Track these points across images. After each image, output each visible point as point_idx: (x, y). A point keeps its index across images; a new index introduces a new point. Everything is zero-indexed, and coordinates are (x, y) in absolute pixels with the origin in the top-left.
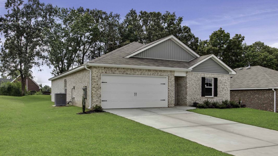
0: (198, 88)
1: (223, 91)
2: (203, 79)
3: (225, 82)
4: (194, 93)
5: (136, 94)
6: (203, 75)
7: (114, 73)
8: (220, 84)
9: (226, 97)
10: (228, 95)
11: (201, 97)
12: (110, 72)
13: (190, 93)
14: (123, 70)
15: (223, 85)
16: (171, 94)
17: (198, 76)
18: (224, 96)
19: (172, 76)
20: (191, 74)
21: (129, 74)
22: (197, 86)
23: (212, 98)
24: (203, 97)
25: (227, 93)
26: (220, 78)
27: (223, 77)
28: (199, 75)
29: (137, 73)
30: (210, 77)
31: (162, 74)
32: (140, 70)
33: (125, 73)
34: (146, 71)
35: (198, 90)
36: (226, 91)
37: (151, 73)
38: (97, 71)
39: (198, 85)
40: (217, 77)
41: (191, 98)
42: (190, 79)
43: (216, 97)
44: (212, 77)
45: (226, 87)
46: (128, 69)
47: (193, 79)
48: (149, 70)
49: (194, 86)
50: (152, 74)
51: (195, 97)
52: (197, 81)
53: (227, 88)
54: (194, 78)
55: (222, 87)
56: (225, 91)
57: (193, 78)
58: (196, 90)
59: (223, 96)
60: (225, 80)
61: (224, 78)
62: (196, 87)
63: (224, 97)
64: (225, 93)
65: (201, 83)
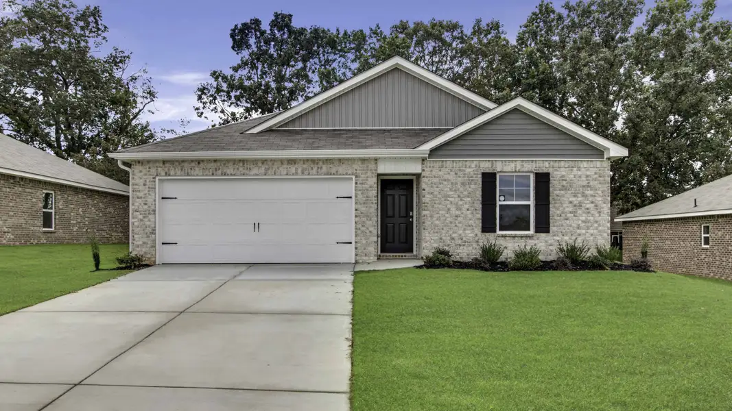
0: (467, 206)
1: (574, 216)
2: (489, 180)
3: (585, 183)
4: (451, 223)
5: (257, 226)
6: (486, 166)
7: (188, 175)
8: (562, 192)
9: (592, 235)
10: (600, 228)
11: (479, 233)
12: (179, 172)
13: (437, 222)
14: (213, 165)
15: (575, 196)
16: (364, 226)
17: (468, 170)
18: (584, 231)
19: (369, 174)
20: (437, 165)
21: (231, 175)
22: (461, 200)
23: (530, 237)
24: (487, 234)
25: (596, 222)
26: (564, 173)
27: (575, 169)
28: (470, 167)
29: (255, 171)
30: (516, 172)
31: (333, 171)
32: (264, 161)
33: (219, 172)
34: (282, 164)
35: (469, 212)
36: (593, 215)
37: (296, 169)
38: (144, 171)
39: (468, 197)
40: (550, 170)
41: (441, 239)
42: (436, 180)
43: (543, 235)
44: (526, 170)
45: (592, 202)
46: (228, 161)
47: (445, 180)
48: (292, 162)
49: (450, 199)
50: (300, 171)
51: (454, 235)
52: (463, 184)
53: (596, 206)
54: (452, 177)
55: (571, 202)
56: (584, 215)
57: (446, 177)
58: (458, 213)
59: (578, 231)
60: (587, 176)
61: (579, 173)
62: (461, 203)
63: (579, 235)
64: (583, 222)
65: (480, 189)
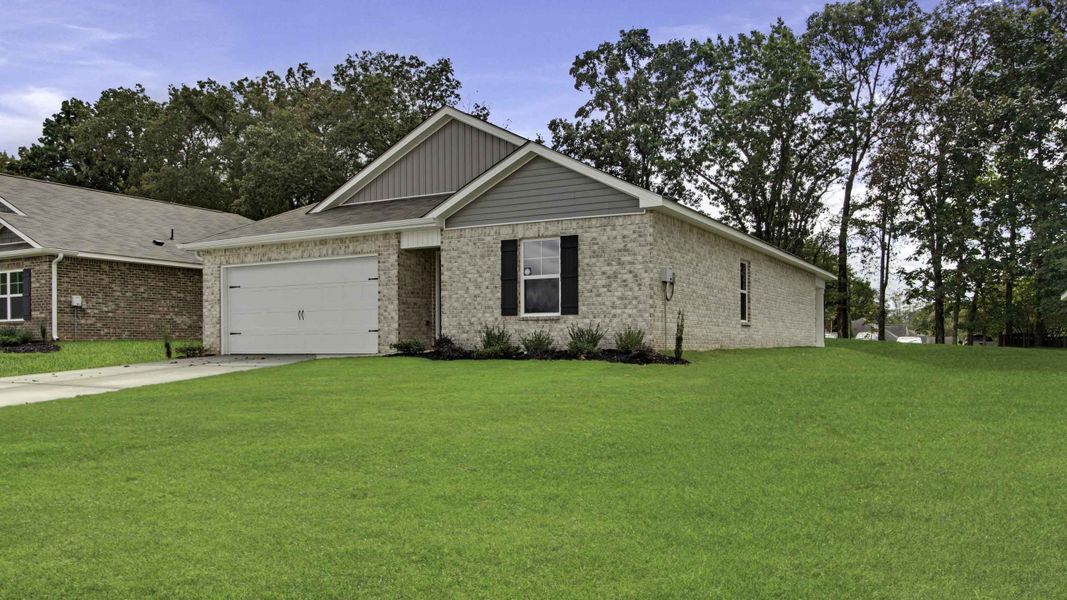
0: (486, 283)
1: (609, 291)
2: (510, 249)
3: (621, 246)
4: (470, 304)
5: (301, 314)
6: (507, 234)
7: (242, 262)
8: (593, 260)
9: (630, 316)
10: (641, 306)
11: (500, 317)
12: (236, 261)
13: (456, 304)
14: (260, 251)
15: (609, 265)
16: (385, 311)
17: (488, 239)
18: (619, 311)
19: (391, 251)
20: (456, 234)
21: (276, 260)
22: (481, 276)
23: (556, 320)
24: (508, 317)
25: (636, 298)
26: (594, 235)
27: (608, 228)
28: (489, 235)
29: (293, 254)
30: (539, 237)
31: (359, 250)
32: (301, 243)
33: (265, 258)
34: (316, 244)
35: (488, 290)
36: (631, 289)
37: (327, 250)
38: (212, 261)
39: (488, 272)
40: (579, 232)
41: (460, 324)
42: (454, 254)
43: (571, 317)
44: (550, 233)
45: (631, 272)
46: (272, 245)
47: (464, 253)
48: (323, 242)
49: (470, 276)
50: (330, 252)
51: (473, 320)
52: (482, 256)
53: (636, 276)
54: (470, 248)
55: (604, 273)
56: (620, 289)
57: (465, 248)
58: (477, 292)
59: (613, 311)
60: (624, 237)
61: (614, 233)
62: (480, 280)
63: (614, 316)
64: (621, 298)
65: (500, 262)
